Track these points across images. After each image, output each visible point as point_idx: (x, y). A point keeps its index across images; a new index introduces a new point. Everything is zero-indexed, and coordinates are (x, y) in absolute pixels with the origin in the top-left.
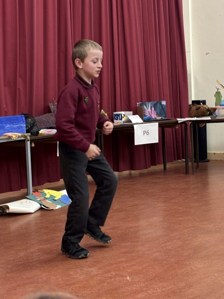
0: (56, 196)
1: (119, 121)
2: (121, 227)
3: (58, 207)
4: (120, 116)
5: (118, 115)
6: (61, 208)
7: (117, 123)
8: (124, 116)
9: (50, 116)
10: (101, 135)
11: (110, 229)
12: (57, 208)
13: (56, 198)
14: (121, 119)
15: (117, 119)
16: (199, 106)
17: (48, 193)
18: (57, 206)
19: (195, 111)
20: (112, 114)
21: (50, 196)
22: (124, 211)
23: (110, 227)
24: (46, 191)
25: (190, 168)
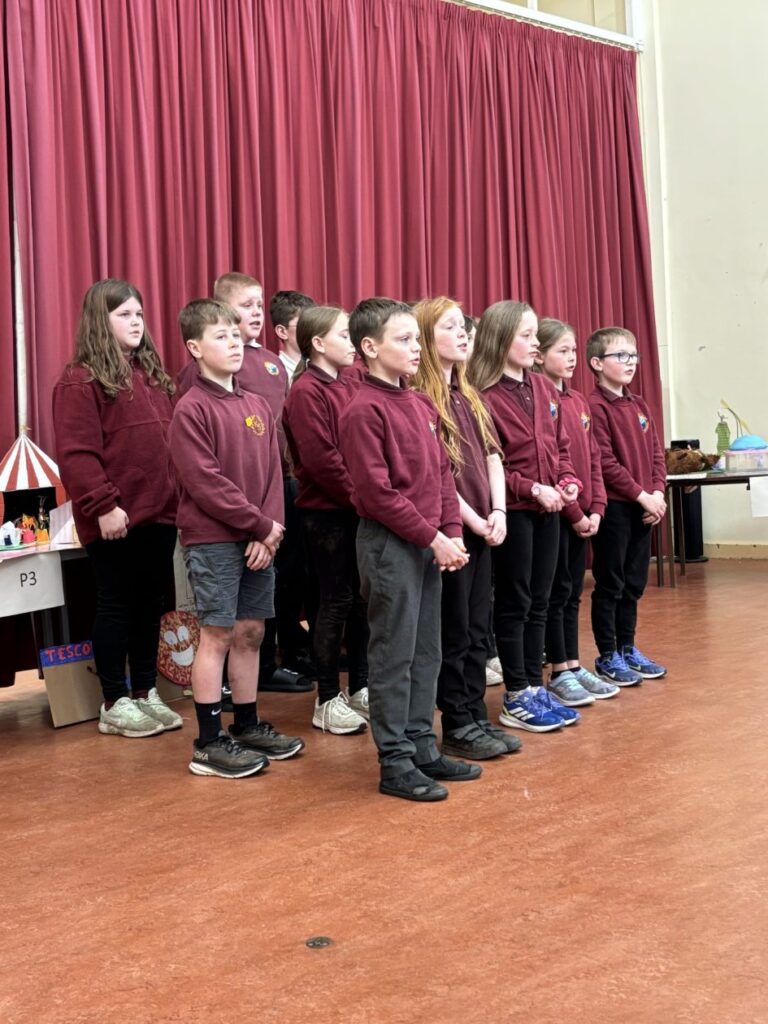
16: (684, 451)
19: (676, 461)
25: (667, 577)
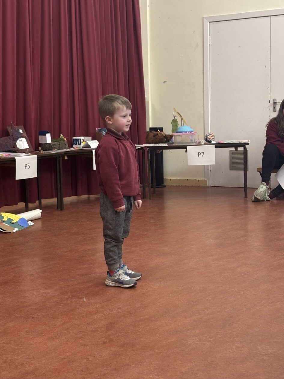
0: (13, 219)
1: (78, 146)
2: (79, 249)
3: (16, 230)
4: (79, 141)
5: (77, 140)
6: (18, 231)
7: (76, 148)
8: (83, 141)
9: (8, 140)
10: (60, 160)
11: (67, 252)
12: (14, 231)
13: (14, 222)
14: (80, 144)
15: (76, 144)
17: (6, 216)
18: (14, 229)
20: (71, 139)
21: (7, 219)
22: (82, 234)
23: (67, 250)
24: (3, 214)
25: (147, 194)
